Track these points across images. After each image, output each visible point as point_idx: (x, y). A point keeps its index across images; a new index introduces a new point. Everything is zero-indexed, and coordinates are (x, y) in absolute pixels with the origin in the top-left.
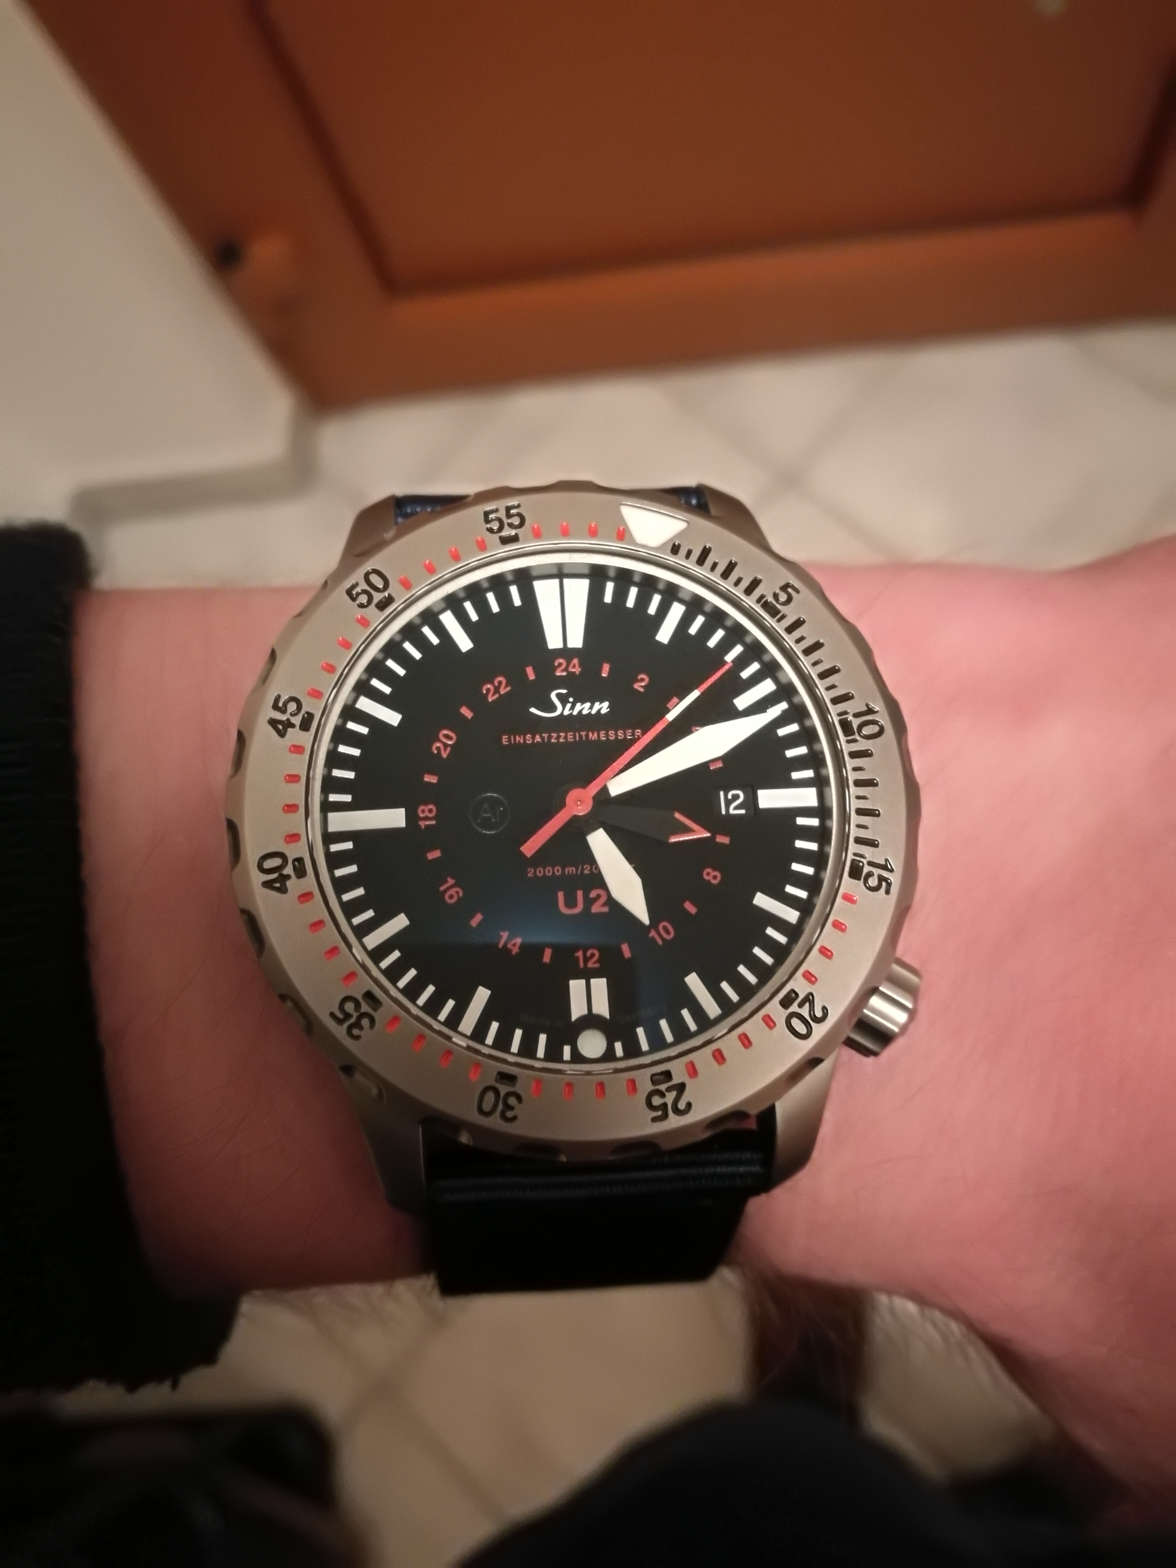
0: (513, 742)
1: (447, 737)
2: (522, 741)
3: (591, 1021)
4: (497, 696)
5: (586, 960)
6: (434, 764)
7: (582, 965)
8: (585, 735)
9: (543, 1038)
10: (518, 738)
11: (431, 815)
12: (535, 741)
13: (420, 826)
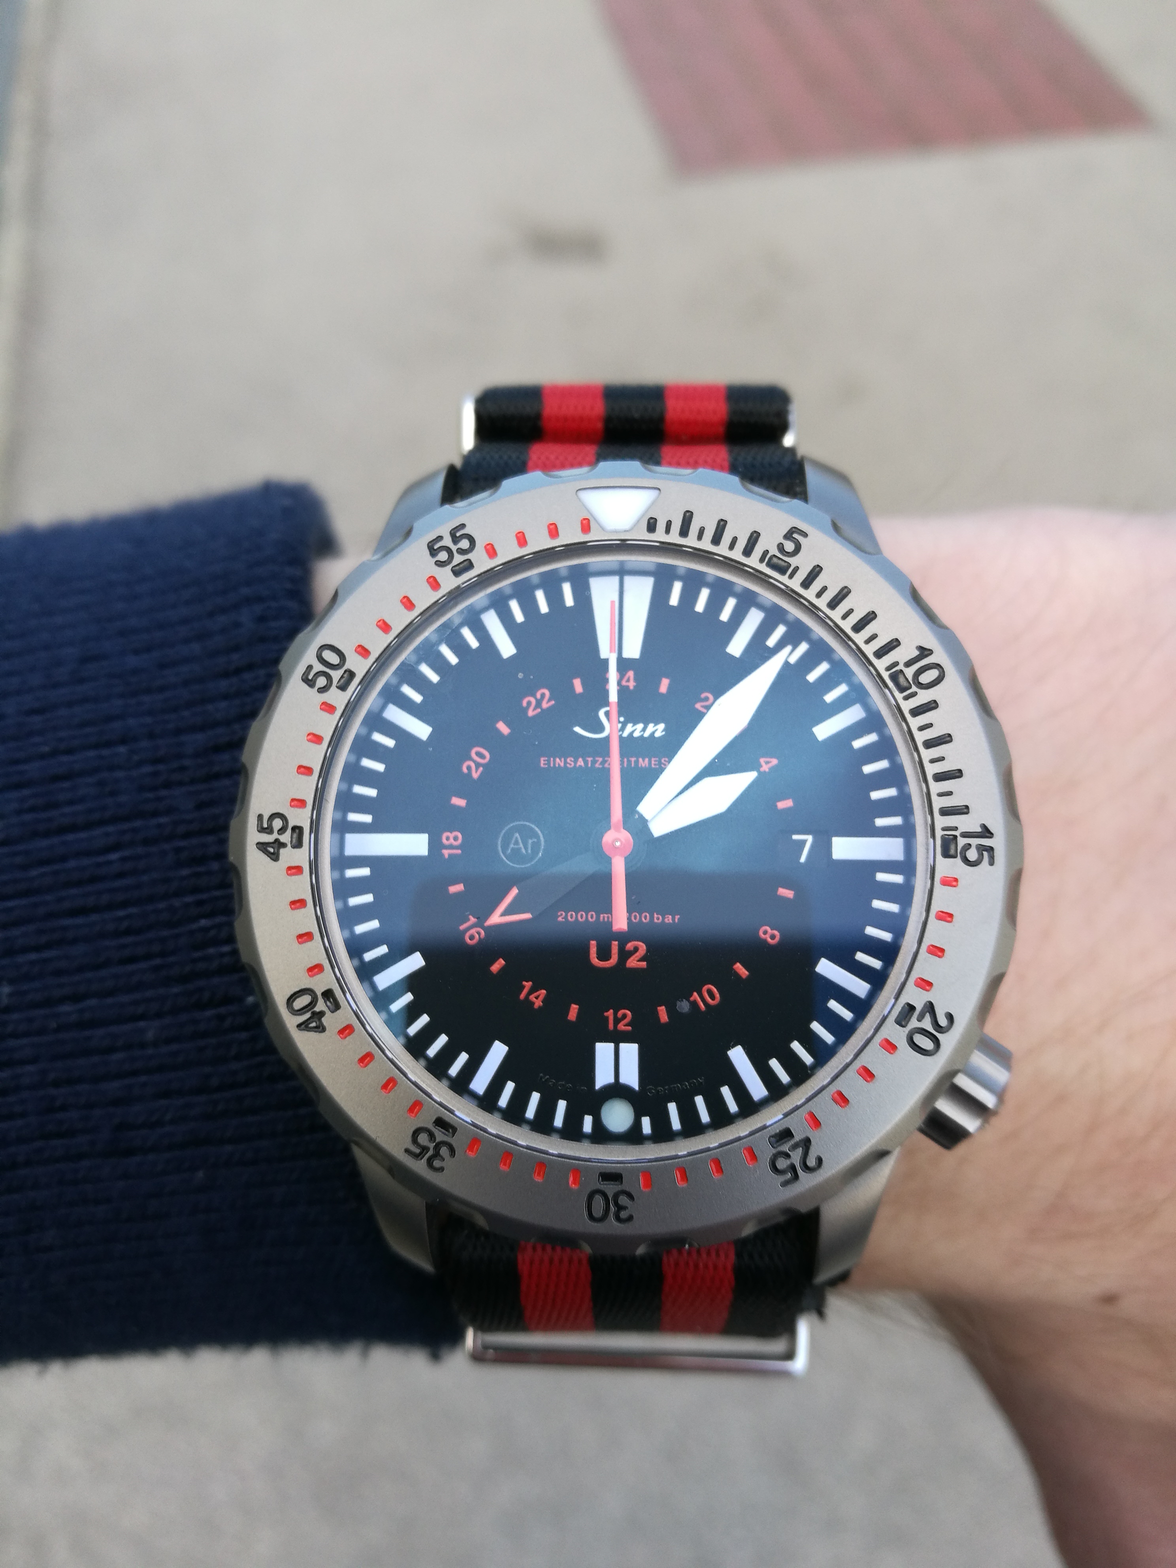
0: (552, 765)
1: (479, 754)
2: (562, 764)
3: (617, 1090)
4: (539, 710)
5: (617, 1021)
6: (465, 786)
7: (611, 1026)
8: (635, 761)
9: (562, 1105)
10: (558, 760)
11: (455, 843)
12: (578, 765)
13: (443, 855)
